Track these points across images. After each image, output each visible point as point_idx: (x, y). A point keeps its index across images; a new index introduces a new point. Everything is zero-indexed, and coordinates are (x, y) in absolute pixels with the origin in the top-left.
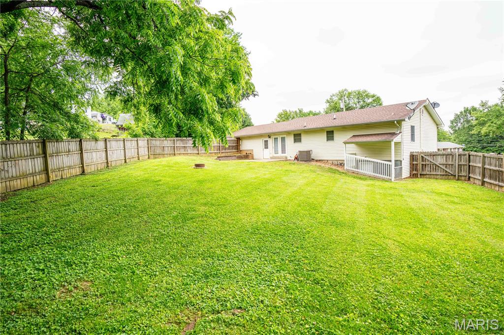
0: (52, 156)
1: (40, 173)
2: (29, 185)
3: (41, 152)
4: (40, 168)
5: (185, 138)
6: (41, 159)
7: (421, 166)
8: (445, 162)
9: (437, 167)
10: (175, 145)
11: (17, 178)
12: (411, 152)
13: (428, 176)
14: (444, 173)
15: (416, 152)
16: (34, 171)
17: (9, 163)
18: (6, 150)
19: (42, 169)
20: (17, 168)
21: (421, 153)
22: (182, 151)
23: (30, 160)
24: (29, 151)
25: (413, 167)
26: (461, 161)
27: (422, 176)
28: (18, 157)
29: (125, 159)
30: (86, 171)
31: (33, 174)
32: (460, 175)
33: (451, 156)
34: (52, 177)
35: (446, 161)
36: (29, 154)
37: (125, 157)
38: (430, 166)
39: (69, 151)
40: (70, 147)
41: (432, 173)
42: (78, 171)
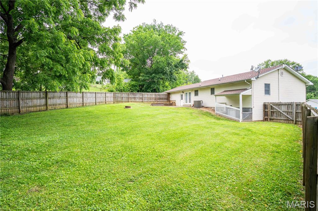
0: (50, 98)
1: (43, 106)
2: (38, 110)
3: (45, 96)
4: (43, 103)
5: (135, 93)
6: (45, 99)
7: (270, 112)
8: (286, 110)
9: (281, 114)
10: (129, 97)
11: (32, 107)
12: (264, 103)
13: (275, 120)
14: (286, 119)
15: (267, 103)
16: (40, 105)
17: (29, 100)
18: (28, 95)
19: (45, 104)
20: (32, 103)
21: (271, 103)
22: (133, 100)
23: (39, 100)
24: (39, 96)
25: (266, 114)
26: (298, 109)
27: (272, 120)
28: (33, 98)
29: (96, 103)
30: (68, 107)
31: (40, 106)
32: (297, 120)
33: (291, 106)
34: (49, 108)
35: (288, 109)
36: (39, 97)
37: (96, 101)
38: (277, 113)
39: (60, 97)
40: (61, 95)
41: (278, 118)
42: (65, 106)
